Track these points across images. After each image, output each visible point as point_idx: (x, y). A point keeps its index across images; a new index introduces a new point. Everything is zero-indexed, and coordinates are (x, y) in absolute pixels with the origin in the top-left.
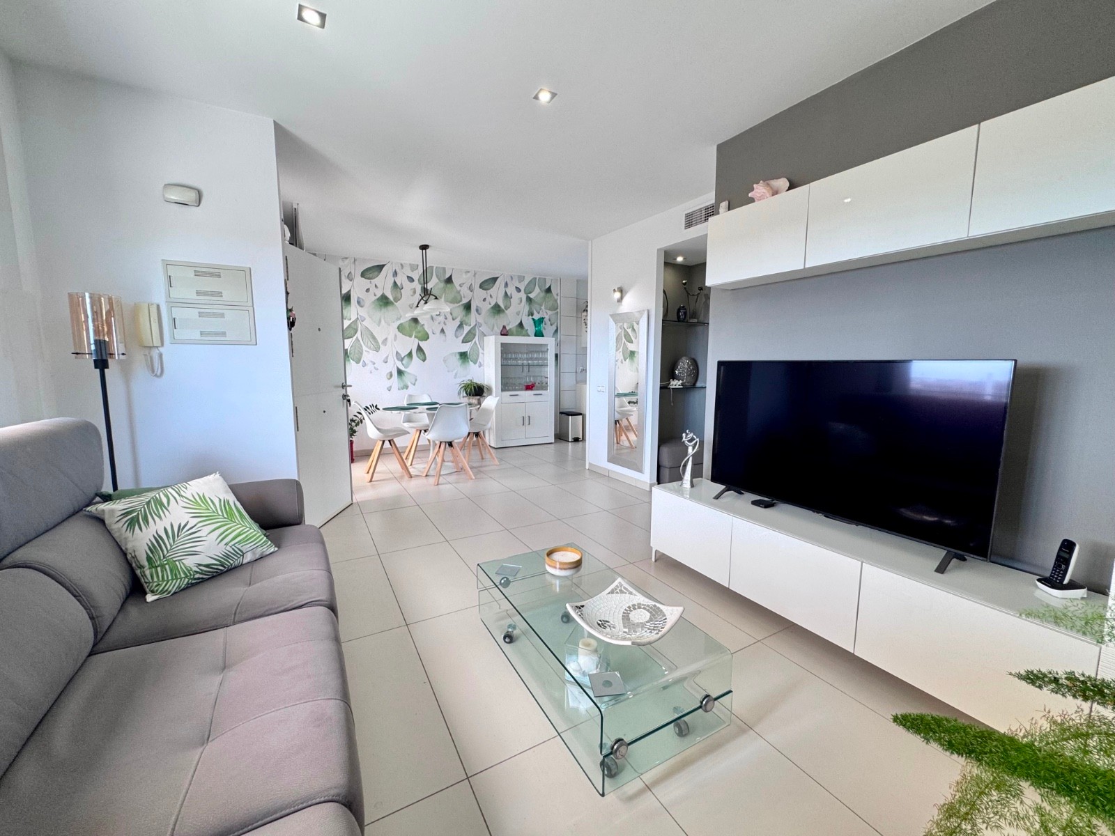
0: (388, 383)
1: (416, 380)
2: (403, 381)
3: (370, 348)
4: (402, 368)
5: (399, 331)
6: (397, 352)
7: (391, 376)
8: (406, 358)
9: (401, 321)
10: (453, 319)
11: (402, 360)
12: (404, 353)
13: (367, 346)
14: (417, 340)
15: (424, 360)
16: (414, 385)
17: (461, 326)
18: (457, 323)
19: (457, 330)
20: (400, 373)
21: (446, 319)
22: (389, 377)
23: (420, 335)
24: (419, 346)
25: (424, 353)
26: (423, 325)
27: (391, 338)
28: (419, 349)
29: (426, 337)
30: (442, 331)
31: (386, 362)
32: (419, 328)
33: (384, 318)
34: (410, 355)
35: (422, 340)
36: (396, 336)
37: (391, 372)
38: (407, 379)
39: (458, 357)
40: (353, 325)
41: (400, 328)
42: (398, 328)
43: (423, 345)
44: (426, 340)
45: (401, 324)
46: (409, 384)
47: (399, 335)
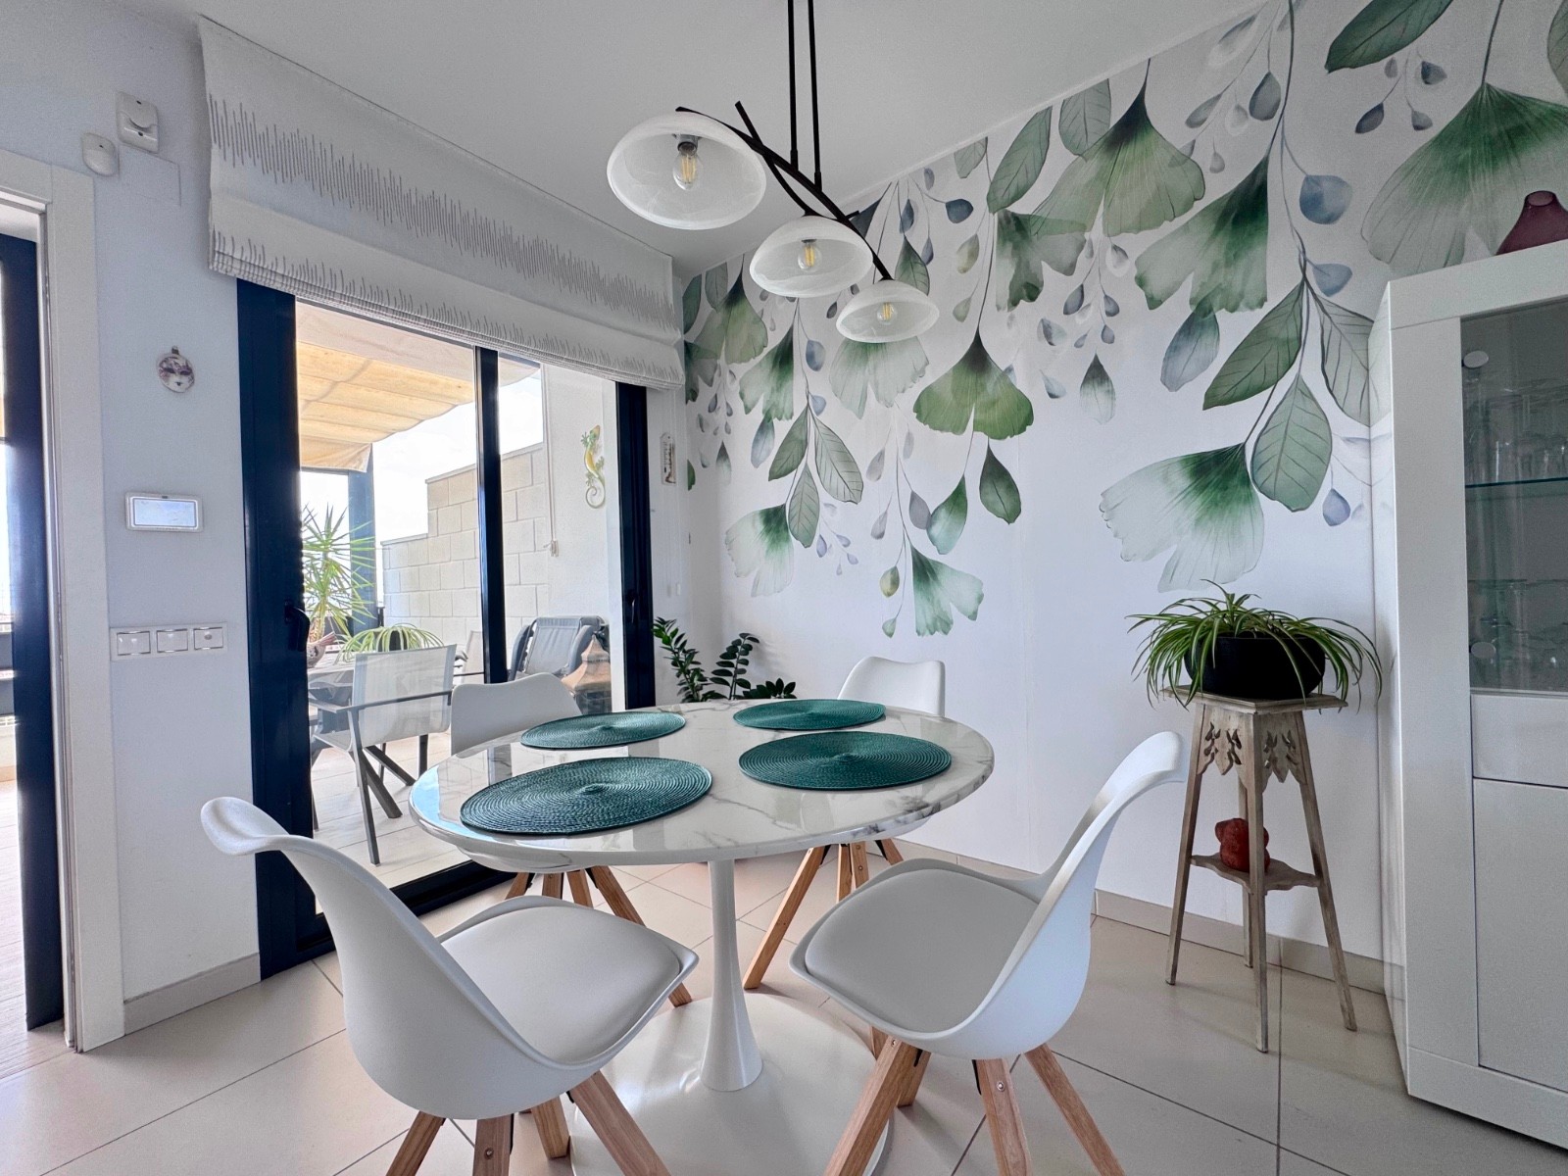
0: (886, 608)
1: (980, 599)
2: (930, 598)
3: (836, 496)
4: (930, 553)
5: (919, 417)
6: (914, 497)
7: (895, 583)
8: (943, 514)
9: (929, 379)
10: (1154, 303)
11: (928, 522)
12: (935, 496)
13: (829, 490)
14: (982, 440)
15: (1012, 514)
16: (973, 616)
17: (1200, 322)
18: (1178, 309)
19: (1174, 348)
20: (924, 570)
21: (1113, 312)
22: (888, 586)
23: (995, 415)
24: (991, 459)
25: (1012, 487)
26: (1010, 370)
27: (894, 447)
28: (995, 473)
29: (1019, 418)
30: (1096, 373)
31: (881, 536)
32: (991, 385)
33: (876, 385)
34: (958, 500)
35: (1000, 436)
36: (909, 439)
37: (894, 571)
38: (950, 593)
39: (1182, 481)
40: (797, 433)
41: (926, 409)
42: (918, 408)
43: (1009, 452)
44: (1022, 429)
45: (928, 392)
46: (955, 615)
47: (922, 430)
